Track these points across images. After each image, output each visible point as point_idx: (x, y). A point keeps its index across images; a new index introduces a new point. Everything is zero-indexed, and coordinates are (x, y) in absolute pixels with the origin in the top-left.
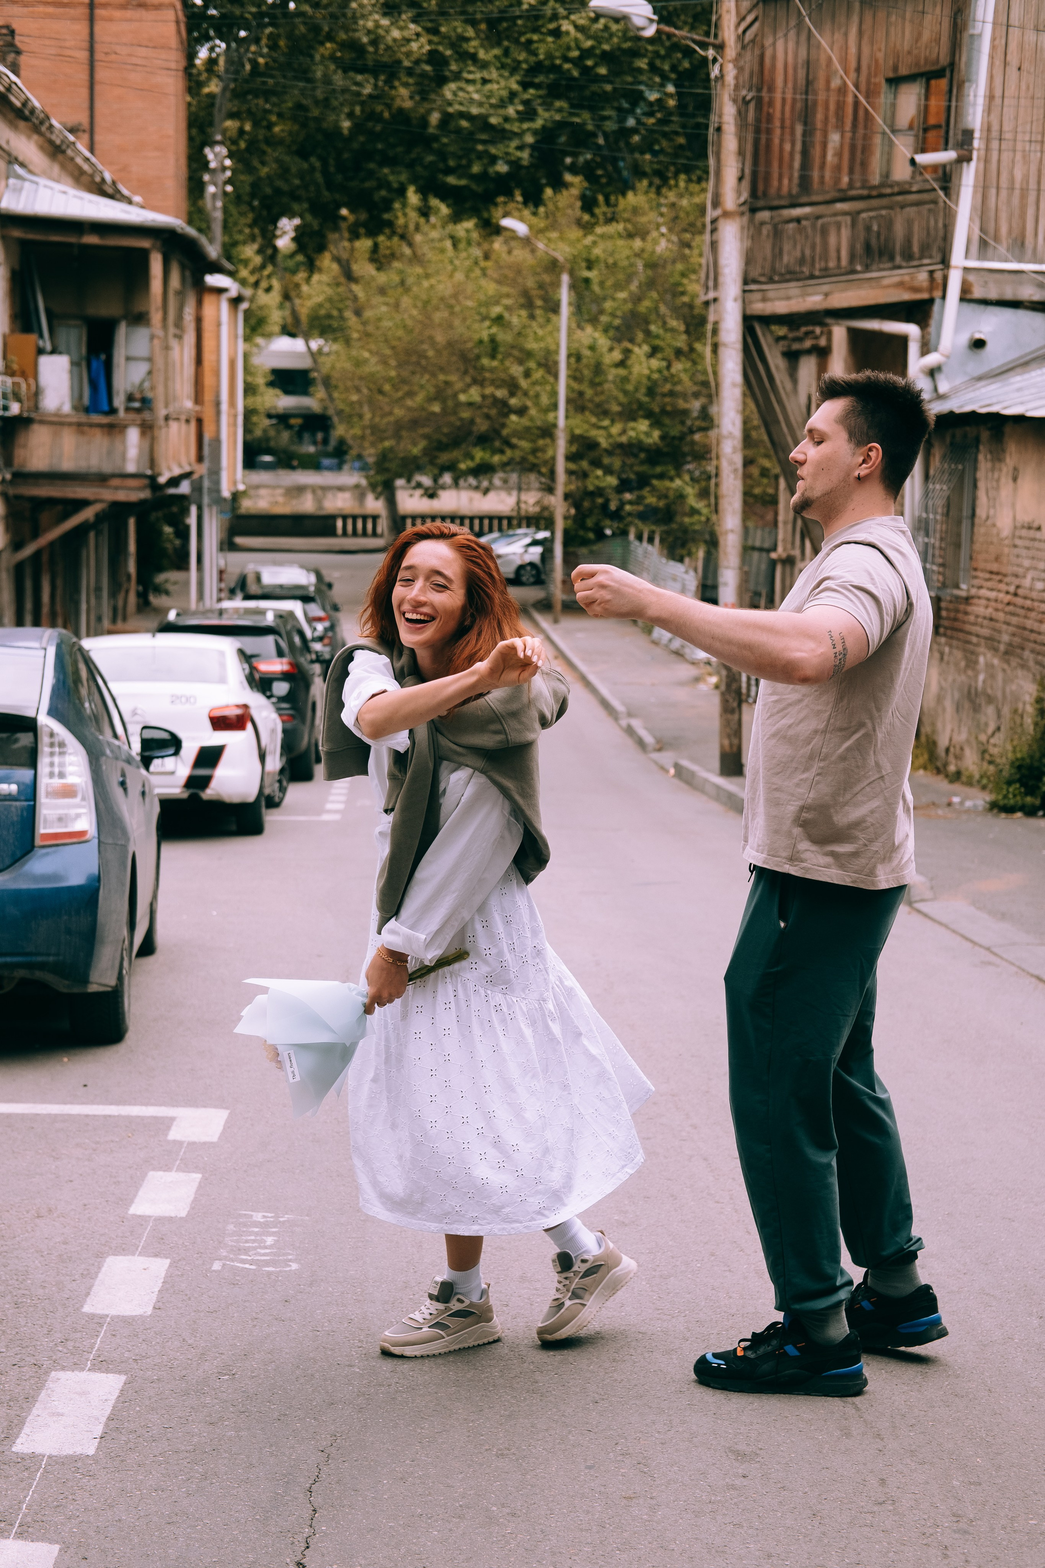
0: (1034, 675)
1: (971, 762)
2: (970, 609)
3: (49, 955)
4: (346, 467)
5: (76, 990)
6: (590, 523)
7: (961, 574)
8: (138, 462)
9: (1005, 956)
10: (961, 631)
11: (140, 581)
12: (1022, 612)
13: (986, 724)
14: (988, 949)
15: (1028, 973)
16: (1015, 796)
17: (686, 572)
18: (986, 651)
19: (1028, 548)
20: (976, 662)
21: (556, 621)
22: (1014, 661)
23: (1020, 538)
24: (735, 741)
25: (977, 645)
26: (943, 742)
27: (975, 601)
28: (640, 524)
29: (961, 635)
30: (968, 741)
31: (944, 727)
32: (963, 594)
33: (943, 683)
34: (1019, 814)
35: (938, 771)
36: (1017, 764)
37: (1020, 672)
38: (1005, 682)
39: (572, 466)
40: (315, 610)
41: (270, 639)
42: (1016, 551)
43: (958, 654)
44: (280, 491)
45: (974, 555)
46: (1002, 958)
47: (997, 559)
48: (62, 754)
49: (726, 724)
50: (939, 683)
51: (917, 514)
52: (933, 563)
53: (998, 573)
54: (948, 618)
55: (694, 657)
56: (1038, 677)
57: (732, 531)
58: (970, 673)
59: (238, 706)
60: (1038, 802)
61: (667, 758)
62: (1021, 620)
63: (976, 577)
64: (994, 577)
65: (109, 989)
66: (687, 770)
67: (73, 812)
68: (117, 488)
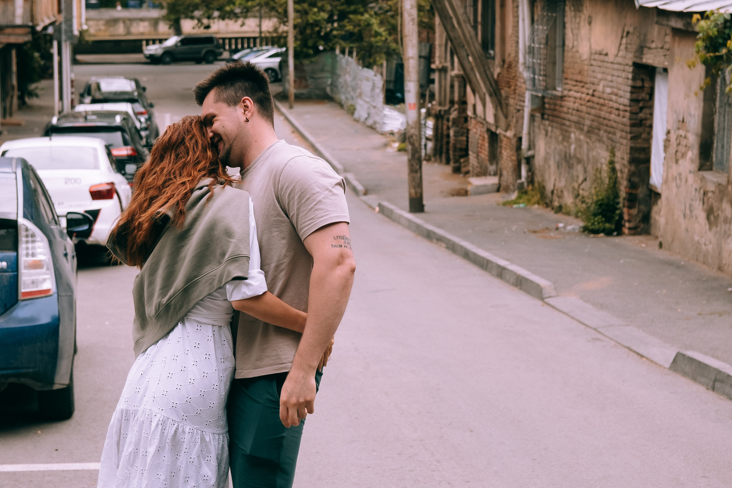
0: (607, 146)
1: (568, 200)
2: (564, 103)
3: (29, 368)
4: (145, 5)
5: (46, 389)
6: (310, 43)
7: (557, 81)
8: (23, 17)
9: (606, 334)
10: (559, 117)
11: (19, 89)
12: (598, 106)
13: (578, 177)
14: (595, 329)
15: (622, 345)
16: (599, 223)
17: (375, 75)
18: (575, 130)
19: (600, 67)
20: (569, 137)
21: (291, 107)
22: (594, 138)
23: (595, 60)
24: (419, 190)
25: (569, 126)
26: (549, 187)
27: (567, 99)
28: (343, 44)
29: (558, 120)
30: (565, 186)
31: (550, 178)
32: (559, 94)
33: (548, 150)
34: (602, 235)
35: (547, 206)
36: (599, 203)
37: (598, 144)
38: (589, 150)
39: (298, 7)
40: (139, 108)
41: (119, 134)
42: (592, 68)
43: (557, 132)
44: (101, 22)
45: (565, 70)
46: (605, 335)
47: (580, 73)
48: (33, 242)
49: (412, 180)
50: (545, 149)
51: (527, 44)
52: (540, 75)
53: (581, 82)
54: (549, 109)
55: (383, 130)
56: (610, 148)
57: (412, 58)
58: (565, 144)
59: (108, 184)
60: (613, 227)
61: (372, 199)
62: (597, 111)
63: (567, 84)
64: (578, 84)
65: (65, 386)
66: (388, 209)
67: (41, 277)
68: (9, 35)
